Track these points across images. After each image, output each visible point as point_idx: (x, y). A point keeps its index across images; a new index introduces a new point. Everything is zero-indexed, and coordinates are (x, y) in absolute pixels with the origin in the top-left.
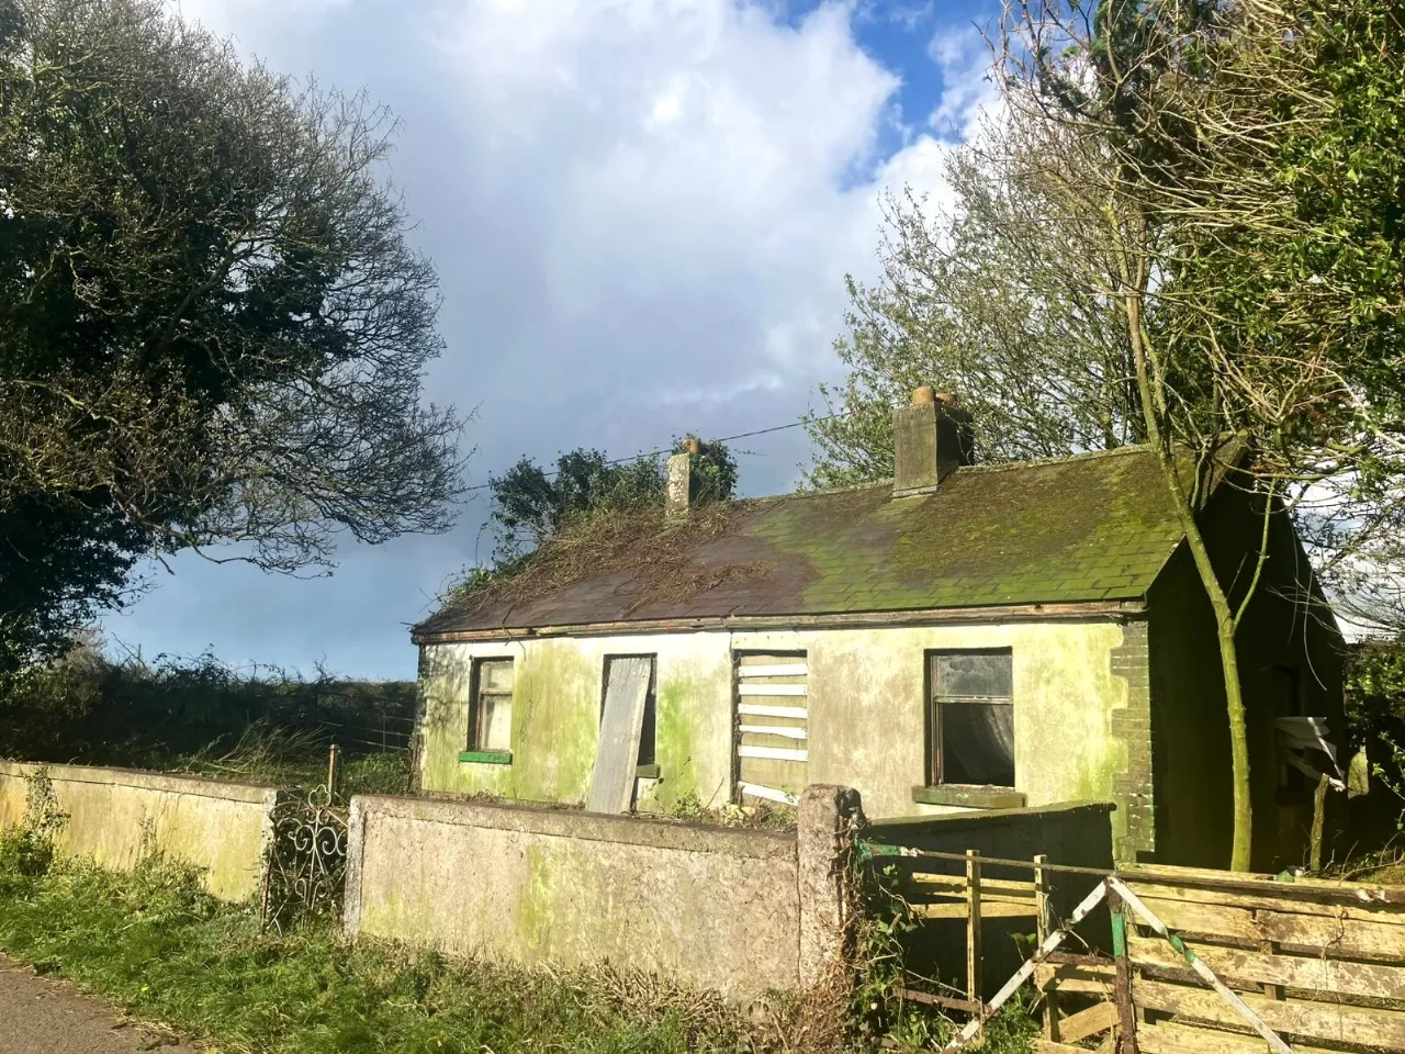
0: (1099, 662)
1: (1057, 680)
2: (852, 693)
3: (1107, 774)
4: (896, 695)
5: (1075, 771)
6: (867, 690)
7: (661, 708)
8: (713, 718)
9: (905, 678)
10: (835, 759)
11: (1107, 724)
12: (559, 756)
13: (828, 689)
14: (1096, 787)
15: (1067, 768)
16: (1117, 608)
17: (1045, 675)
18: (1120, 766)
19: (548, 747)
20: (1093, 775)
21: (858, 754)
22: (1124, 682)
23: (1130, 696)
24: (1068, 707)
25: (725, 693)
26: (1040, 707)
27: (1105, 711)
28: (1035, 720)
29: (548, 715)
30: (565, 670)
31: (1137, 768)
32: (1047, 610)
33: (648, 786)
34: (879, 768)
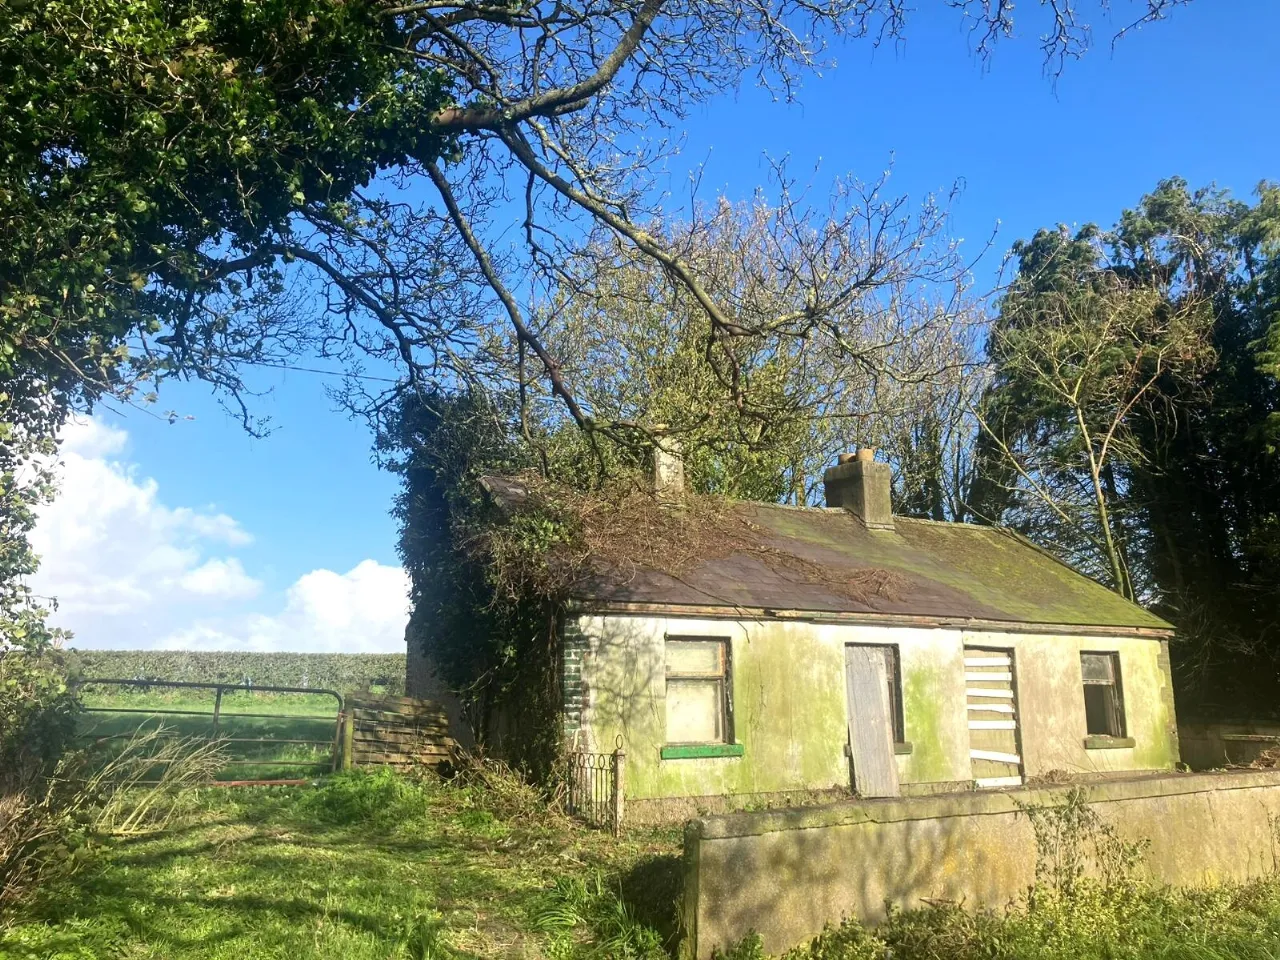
0: (1154, 662)
2: (1045, 678)
3: (1162, 723)
4: (1069, 680)
5: (1151, 721)
6: (1053, 677)
7: (908, 693)
8: (953, 699)
9: (1072, 669)
10: (1038, 725)
11: (1159, 695)
12: (803, 743)
13: (1031, 676)
14: (1159, 730)
17: (1134, 668)
18: (1166, 718)
19: (788, 733)
21: (1051, 721)
22: (1163, 673)
23: (1166, 680)
24: (1145, 686)
25: (961, 679)
26: (1134, 686)
27: (1158, 688)
29: (784, 703)
30: (802, 655)
31: (1171, 719)
32: (1142, 631)
33: (903, 761)
34: (1064, 729)
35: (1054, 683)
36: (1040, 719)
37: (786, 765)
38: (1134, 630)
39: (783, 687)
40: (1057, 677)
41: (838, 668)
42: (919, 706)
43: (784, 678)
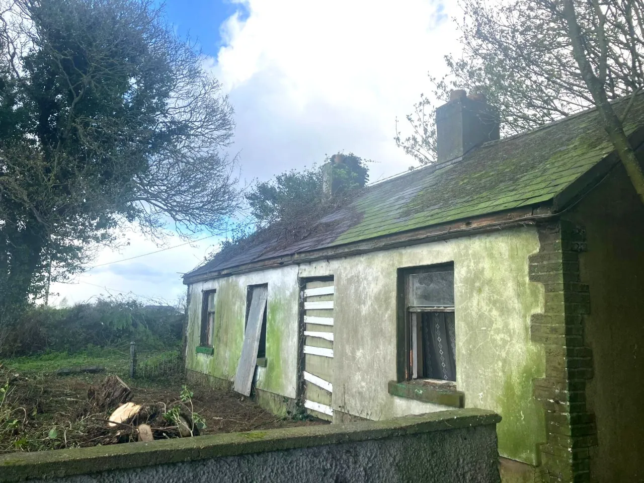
0: (520, 270)
1: (486, 288)
2: (356, 305)
3: (527, 378)
4: (380, 307)
5: (500, 374)
6: (364, 303)
9: (385, 293)
10: (348, 357)
11: (526, 329)
12: (230, 351)
13: (344, 303)
14: (518, 391)
15: (494, 371)
16: (529, 216)
17: (477, 284)
18: (538, 371)
19: (226, 345)
20: (516, 379)
21: (359, 354)
22: (541, 288)
23: (546, 302)
24: (495, 313)
25: (295, 308)
26: (474, 313)
27: (524, 316)
28: (470, 326)
29: (227, 325)
30: (233, 297)
31: (554, 374)
32: (475, 225)
33: (262, 372)
34: (370, 365)
35: (365, 310)
36: (348, 350)
37: (224, 363)
38: (463, 227)
39: (227, 318)
40: (369, 303)
41: (243, 304)
43: (227, 311)
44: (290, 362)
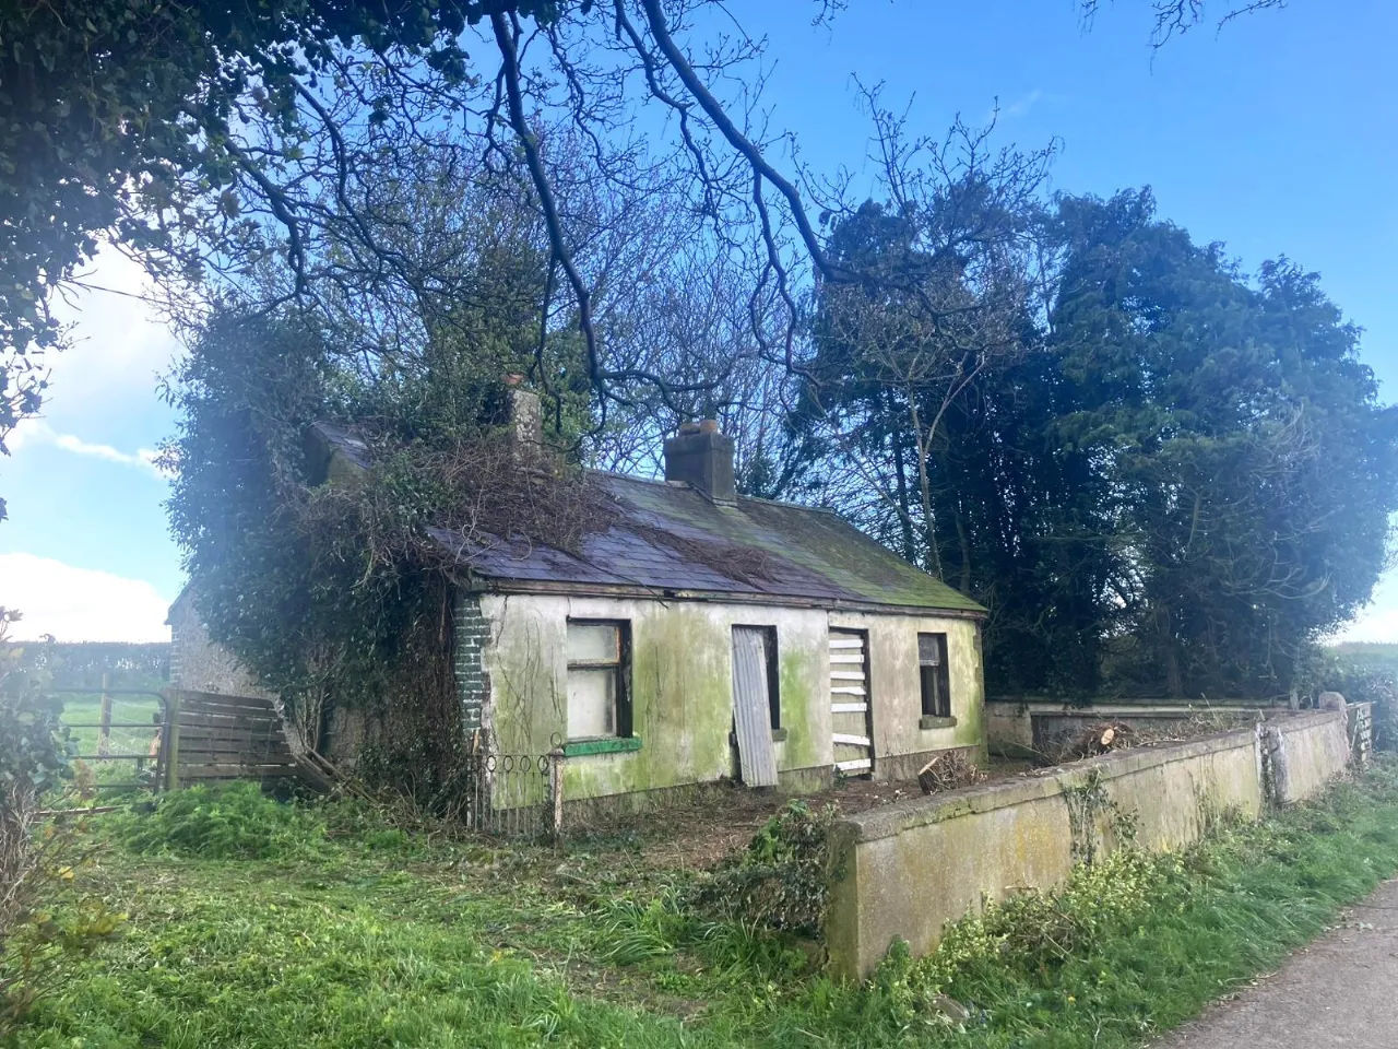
0: (971, 643)
1: (961, 653)
2: (891, 660)
3: (975, 701)
4: (909, 662)
5: (967, 701)
6: (897, 658)
7: (783, 677)
8: (820, 683)
9: (912, 651)
10: (886, 707)
12: (694, 733)
15: (965, 699)
17: (957, 649)
18: (977, 697)
19: (681, 724)
20: (972, 702)
21: (896, 702)
23: (979, 661)
24: (964, 667)
25: (826, 662)
26: (957, 667)
27: (973, 668)
28: (956, 675)
29: (678, 690)
30: (695, 638)
33: (778, 749)
34: (904, 710)
35: (898, 664)
36: (886, 700)
37: (678, 757)
38: (959, 614)
39: (678, 675)
40: (901, 658)
41: (726, 652)
42: (792, 691)
43: (678, 663)
44: (823, 725)
